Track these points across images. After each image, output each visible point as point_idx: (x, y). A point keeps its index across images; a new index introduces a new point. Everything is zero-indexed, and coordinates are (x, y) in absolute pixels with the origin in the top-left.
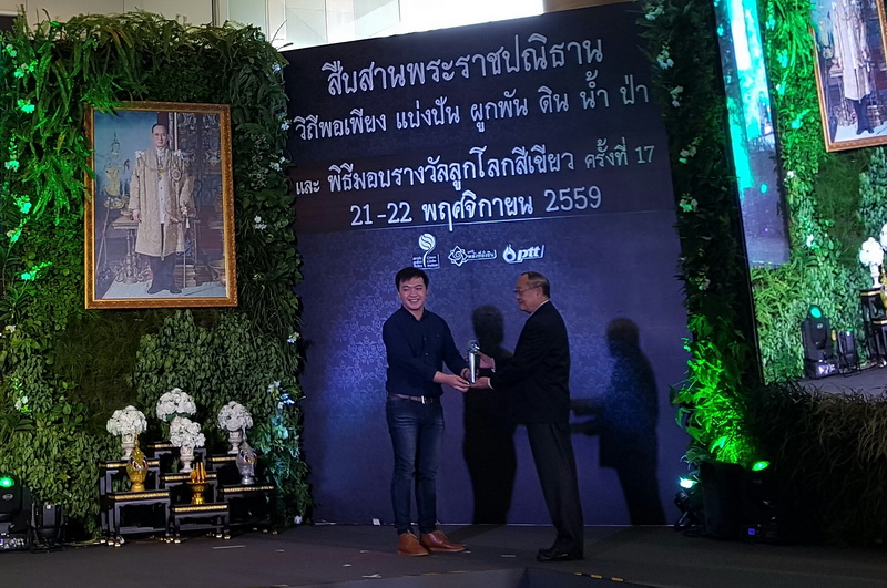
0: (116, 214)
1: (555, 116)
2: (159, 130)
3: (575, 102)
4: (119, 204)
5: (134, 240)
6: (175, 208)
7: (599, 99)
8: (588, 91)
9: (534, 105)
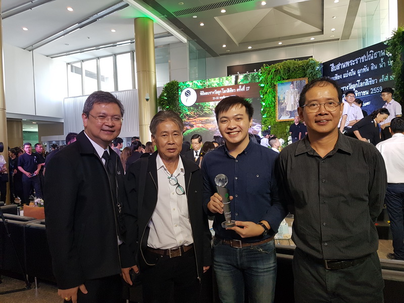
0: (282, 103)
1: (375, 70)
2: (292, 85)
3: (378, 66)
4: (283, 101)
5: (286, 108)
6: (295, 101)
7: (383, 65)
8: (381, 63)
9: (370, 69)
